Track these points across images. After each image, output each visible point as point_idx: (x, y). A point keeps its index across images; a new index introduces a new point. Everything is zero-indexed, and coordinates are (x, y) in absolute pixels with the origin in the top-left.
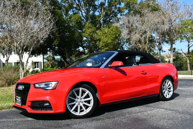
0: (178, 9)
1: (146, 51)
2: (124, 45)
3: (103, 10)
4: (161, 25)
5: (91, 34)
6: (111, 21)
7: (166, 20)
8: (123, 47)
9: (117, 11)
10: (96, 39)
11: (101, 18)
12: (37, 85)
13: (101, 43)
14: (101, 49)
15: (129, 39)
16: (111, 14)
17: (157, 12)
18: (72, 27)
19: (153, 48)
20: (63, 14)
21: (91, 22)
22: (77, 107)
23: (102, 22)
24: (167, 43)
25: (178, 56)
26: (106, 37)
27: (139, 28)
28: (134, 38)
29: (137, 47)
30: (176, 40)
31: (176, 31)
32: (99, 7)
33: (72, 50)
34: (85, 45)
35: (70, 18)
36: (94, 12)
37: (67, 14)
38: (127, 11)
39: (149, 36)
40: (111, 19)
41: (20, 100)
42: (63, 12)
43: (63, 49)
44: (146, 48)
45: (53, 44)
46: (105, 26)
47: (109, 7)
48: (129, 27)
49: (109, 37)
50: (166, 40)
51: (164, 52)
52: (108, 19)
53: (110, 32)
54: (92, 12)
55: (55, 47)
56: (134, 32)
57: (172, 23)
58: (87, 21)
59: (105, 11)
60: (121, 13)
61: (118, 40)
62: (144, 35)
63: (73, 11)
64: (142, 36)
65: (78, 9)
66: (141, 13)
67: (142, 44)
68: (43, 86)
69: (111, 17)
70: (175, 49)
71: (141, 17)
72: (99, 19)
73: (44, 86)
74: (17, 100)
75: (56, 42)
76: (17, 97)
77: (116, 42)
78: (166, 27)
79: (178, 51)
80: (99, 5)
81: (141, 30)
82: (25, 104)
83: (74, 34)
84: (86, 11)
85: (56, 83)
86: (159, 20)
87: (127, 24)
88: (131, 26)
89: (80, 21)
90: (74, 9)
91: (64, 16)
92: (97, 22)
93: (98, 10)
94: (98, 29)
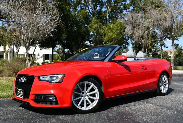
0: (180, 6)
1: (148, 46)
2: (129, 40)
3: (109, 6)
4: (163, 22)
5: (97, 29)
6: (117, 17)
7: (168, 17)
8: (128, 41)
9: (123, 7)
10: (101, 34)
11: (107, 14)
12: (41, 78)
13: (106, 37)
14: (106, 43)
15: (132, 34)
16: (116, 10)
17: (159, 9)
18: (79, 21)
19: (155, 43)
20: (72, 10)
21: (98, 18)
22: (83, 101)
23: (108, 18)
24: (169, 39)
25: (181, 52)
26: (111, 32)
27: (142, 24)
28: (136, 34)
29: (140, 42)
30: (180, 36)
31: (177, 28)
32: (106, 4)
33: (80, 44)
34: (92, 39)
35: (78, 13)
36: (101, 8)
37: (75, 9)
38: (132, 8)
39: (151, 32)
40: (117, 15)
41: (22, 93)
42: (71, 8)
43: (70, 43)
44: (149, 44)
45: (61, 38)
46: (110, 21)
47: (114, 4)
48: (133, 23)
49: (114, 33)
50: (169, 36)
51: (167, 47)
52: (114, 16)
53: (115, 28)
54: (98, 8)
55: (63, 41)
56: (137, 28)
57: (173, 20)
58: (93, 16)
59: (111, 7)
60: (127, 9)
61: (122, 35)
62: (147, 31)
63: (81, 7)
64: (145, 32)
65: (85, 5)
66: (145, 9)
67: (145, 39)
68: (48, 78)
69: (117, 13)
70: (178, 45)
71: (144, 13)
72: (105, 15)
73: (50, 79)
74: (19, 93)
75: (64, 36)
76: (19, 89)
77: (120, 37)
78: (168, 24)
79: (181, 47)
80: (105, 2)
81: (144, 27)
82: (28, 97)
83: (81, 29)
84: (93, 7)
85: (63, 76)
86: (162, 16)
87: (131, 20)
88: (135, 22)
89: (86, 17)
90: (82, 5)
91: (73, 11)
92: (103, 18)
93: (104, 6)
94: (103, 24)
